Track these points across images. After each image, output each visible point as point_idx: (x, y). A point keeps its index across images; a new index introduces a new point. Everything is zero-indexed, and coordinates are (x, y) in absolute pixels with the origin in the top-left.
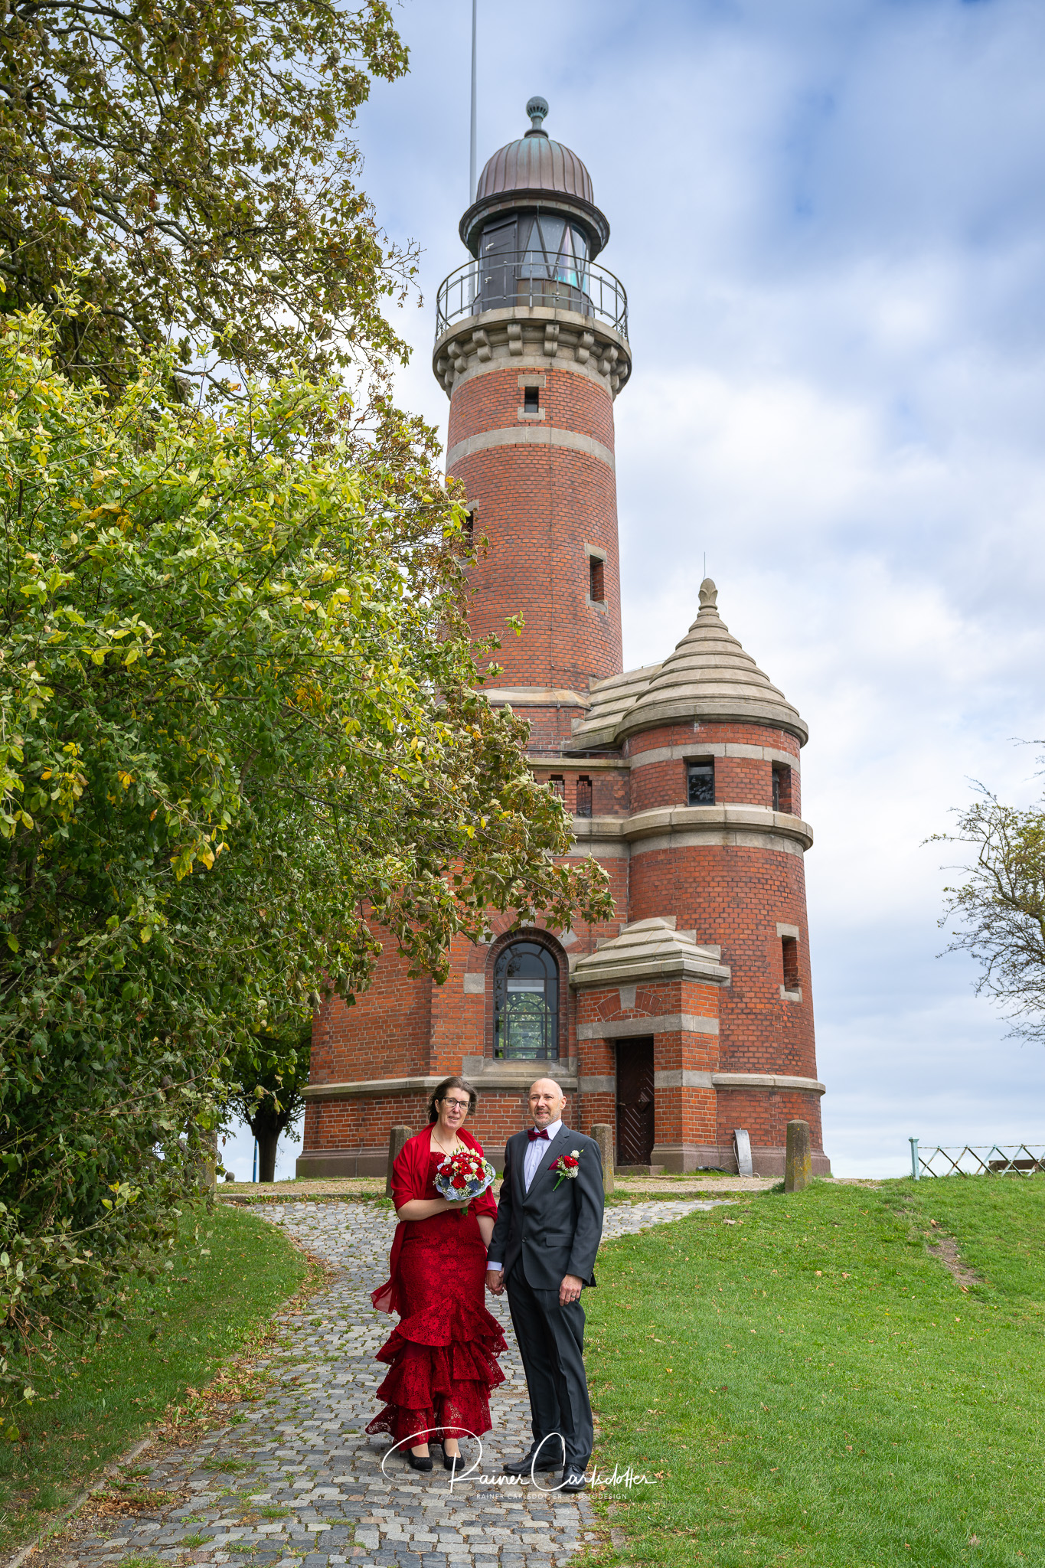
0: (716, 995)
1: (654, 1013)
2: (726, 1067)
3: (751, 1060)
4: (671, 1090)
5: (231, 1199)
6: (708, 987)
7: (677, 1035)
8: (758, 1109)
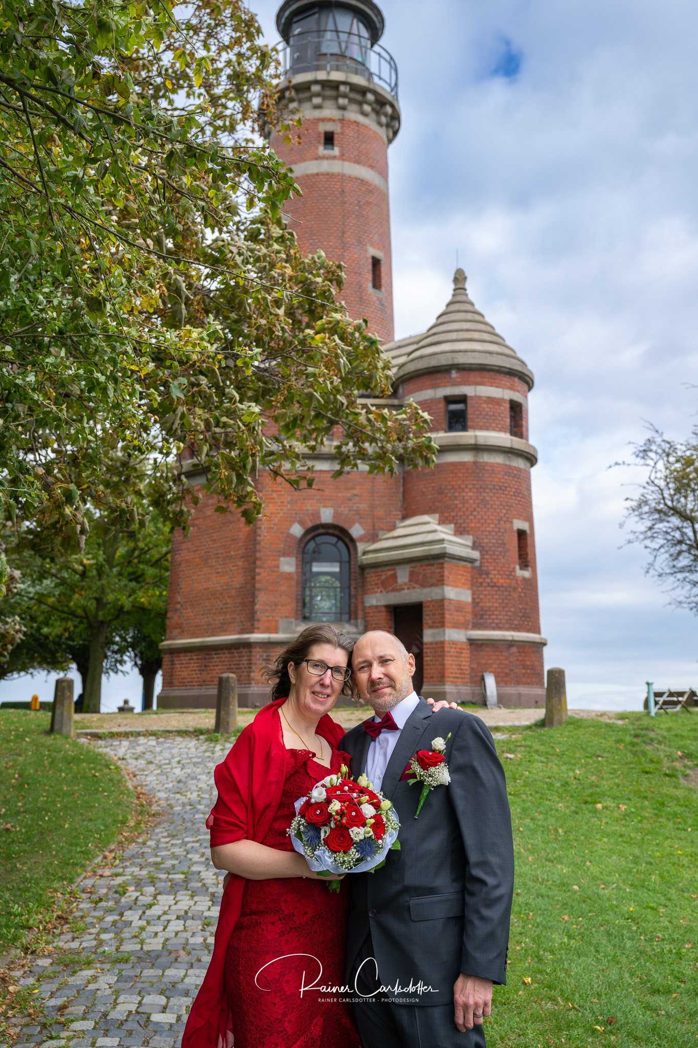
0: (469, 572)
1: (423, 586)
2: (476, 626)
3: (495, 621)
4: (437, 643)
5: (87, 734)
6: (463, 567)
7: (441, 603)
8: (501, 657)
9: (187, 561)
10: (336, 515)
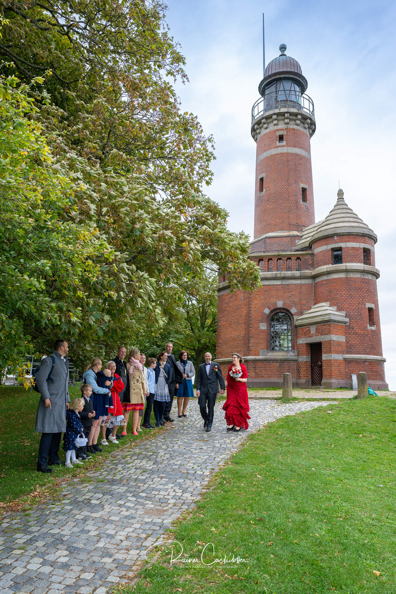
0: (344, 328)
1: (322, 335)
2: (348, 353)
3: (357, 350)
4: (328, 360)
6: (340, 325)
7: (330, 342)
8: (360, 367)
9: (223, 325)
10: (284, 304)
